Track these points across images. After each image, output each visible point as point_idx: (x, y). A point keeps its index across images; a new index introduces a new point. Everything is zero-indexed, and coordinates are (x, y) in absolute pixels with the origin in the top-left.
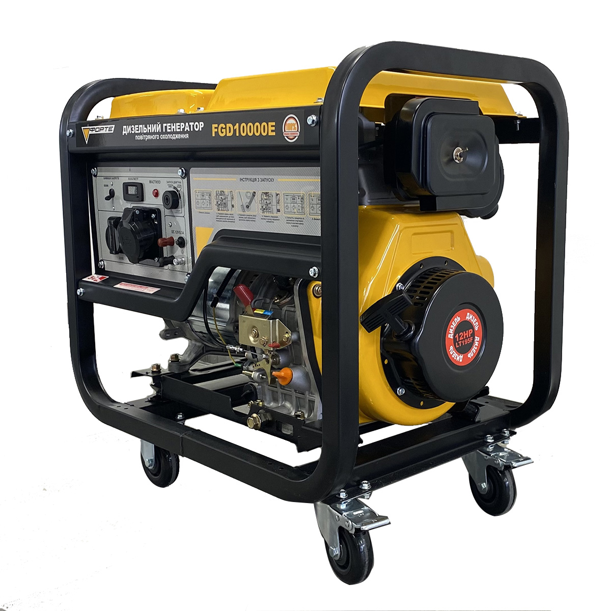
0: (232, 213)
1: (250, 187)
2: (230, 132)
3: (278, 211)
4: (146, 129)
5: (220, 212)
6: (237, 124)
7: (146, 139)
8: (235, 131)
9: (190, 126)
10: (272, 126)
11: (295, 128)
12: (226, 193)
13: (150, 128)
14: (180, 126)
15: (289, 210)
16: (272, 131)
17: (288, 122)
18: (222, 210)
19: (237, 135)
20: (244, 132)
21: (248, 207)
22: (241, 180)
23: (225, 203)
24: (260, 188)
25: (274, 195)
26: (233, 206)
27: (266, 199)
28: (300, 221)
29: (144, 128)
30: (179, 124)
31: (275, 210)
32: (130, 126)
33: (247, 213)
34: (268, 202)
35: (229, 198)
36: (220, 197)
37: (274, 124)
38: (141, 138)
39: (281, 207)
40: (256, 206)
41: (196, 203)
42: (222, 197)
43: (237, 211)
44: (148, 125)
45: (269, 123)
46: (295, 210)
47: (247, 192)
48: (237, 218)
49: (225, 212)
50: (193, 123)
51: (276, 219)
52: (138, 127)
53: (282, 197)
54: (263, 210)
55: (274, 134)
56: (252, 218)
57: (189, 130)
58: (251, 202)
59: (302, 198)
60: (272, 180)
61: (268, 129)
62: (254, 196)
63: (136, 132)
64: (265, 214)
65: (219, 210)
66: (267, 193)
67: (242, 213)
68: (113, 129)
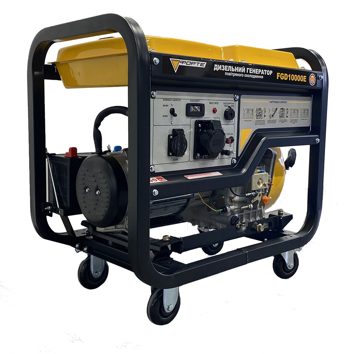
0: (264, 119)
1: (275, 106)
2: (286, 78)
3: (287, 117)
4: (234, 69)
5: (258, 120)
6: (290, 74)
7: (234, 76)
8: (288, 78)
9: (264, 72)
10: (305, 78)
11: (314, 80)
12: (262, 109)
13: (237, 69)
14: (258, 71)
15: (292, 116)
16: (305, 80)
17: (311, 77)
18: (259, 118)
19: (290, 80)
20: (293, 79)
21: (273, 116)
22: (271, 102)
23: (261, 115)
24: (279, 106)
25: (286, 109)
26: (265, 116)
27: (282, 112)
28: (296, 121)
29: (232, 69)
30: (258, 70)
31: (286, 117)
32: (221, 65)
33: (272, 119)
34: (283, 113)
35: (263, 112)
36: (259, 111)
37: (306, 77)
38: (230, 74)
39: (289, 115)
40: (277, 115)
41: (243, 116)
42: (260, 111)
43: (267, 118)
44: (236, 67)
45: (304, 76)
46: (295, 116)
47: (273, 109)
48: (266, 122)
49: (261, 119)
50: (266, 71)
51: (286, 121)
52: (228, 67)
53: (289, 111)
54: (280, 117)
55: (306, 81)
56: (274, 121)
57: (264, 74)
58: (274, 113)
59: (298, 111)
60: (286, 102)
61: (303, 79)
62: (276, 110)
63: (226, 70)
64: (281, 119)
65: (257, 119)
66: (283, 108)
67: (270, 119)
68: (205, 65)
